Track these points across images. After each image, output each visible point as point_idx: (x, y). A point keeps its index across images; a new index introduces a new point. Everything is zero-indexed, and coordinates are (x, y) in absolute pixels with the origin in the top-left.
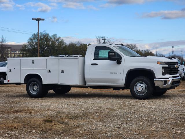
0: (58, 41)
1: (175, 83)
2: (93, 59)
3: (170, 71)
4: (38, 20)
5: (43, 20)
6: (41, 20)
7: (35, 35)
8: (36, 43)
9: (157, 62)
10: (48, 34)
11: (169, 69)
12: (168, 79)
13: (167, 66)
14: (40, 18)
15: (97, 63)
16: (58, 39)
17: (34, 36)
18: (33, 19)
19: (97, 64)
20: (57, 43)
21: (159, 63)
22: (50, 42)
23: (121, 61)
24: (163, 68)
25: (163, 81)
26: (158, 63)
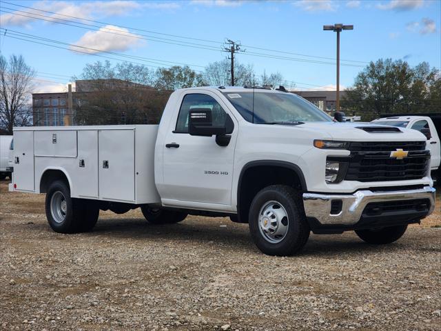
0: (431, 81)
1: (384, 210)
2: (173, 132)
3: (362, 169)
4: (338, 29)
5: (351, 27)
6: (345, 28)
7: (372, 65)
8: (375, 85)
9: (315, 141)
10: (405, 64)
11: (358, 164)
12: (351, 194)
13: (346, 153)
14: (341, 25)
15: (177, 143)
16: (432, 74)
17: (371, 69)
18: (326, 28)
19: (177, 146)
20: (429, 85)
21: (321, 144)
22: (409, 82)
23: (230, 138)
24: (330, 159)
25: (328, 200)
26: (316, 143)
